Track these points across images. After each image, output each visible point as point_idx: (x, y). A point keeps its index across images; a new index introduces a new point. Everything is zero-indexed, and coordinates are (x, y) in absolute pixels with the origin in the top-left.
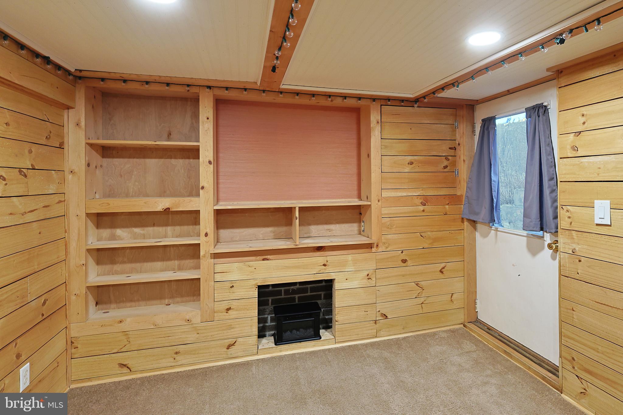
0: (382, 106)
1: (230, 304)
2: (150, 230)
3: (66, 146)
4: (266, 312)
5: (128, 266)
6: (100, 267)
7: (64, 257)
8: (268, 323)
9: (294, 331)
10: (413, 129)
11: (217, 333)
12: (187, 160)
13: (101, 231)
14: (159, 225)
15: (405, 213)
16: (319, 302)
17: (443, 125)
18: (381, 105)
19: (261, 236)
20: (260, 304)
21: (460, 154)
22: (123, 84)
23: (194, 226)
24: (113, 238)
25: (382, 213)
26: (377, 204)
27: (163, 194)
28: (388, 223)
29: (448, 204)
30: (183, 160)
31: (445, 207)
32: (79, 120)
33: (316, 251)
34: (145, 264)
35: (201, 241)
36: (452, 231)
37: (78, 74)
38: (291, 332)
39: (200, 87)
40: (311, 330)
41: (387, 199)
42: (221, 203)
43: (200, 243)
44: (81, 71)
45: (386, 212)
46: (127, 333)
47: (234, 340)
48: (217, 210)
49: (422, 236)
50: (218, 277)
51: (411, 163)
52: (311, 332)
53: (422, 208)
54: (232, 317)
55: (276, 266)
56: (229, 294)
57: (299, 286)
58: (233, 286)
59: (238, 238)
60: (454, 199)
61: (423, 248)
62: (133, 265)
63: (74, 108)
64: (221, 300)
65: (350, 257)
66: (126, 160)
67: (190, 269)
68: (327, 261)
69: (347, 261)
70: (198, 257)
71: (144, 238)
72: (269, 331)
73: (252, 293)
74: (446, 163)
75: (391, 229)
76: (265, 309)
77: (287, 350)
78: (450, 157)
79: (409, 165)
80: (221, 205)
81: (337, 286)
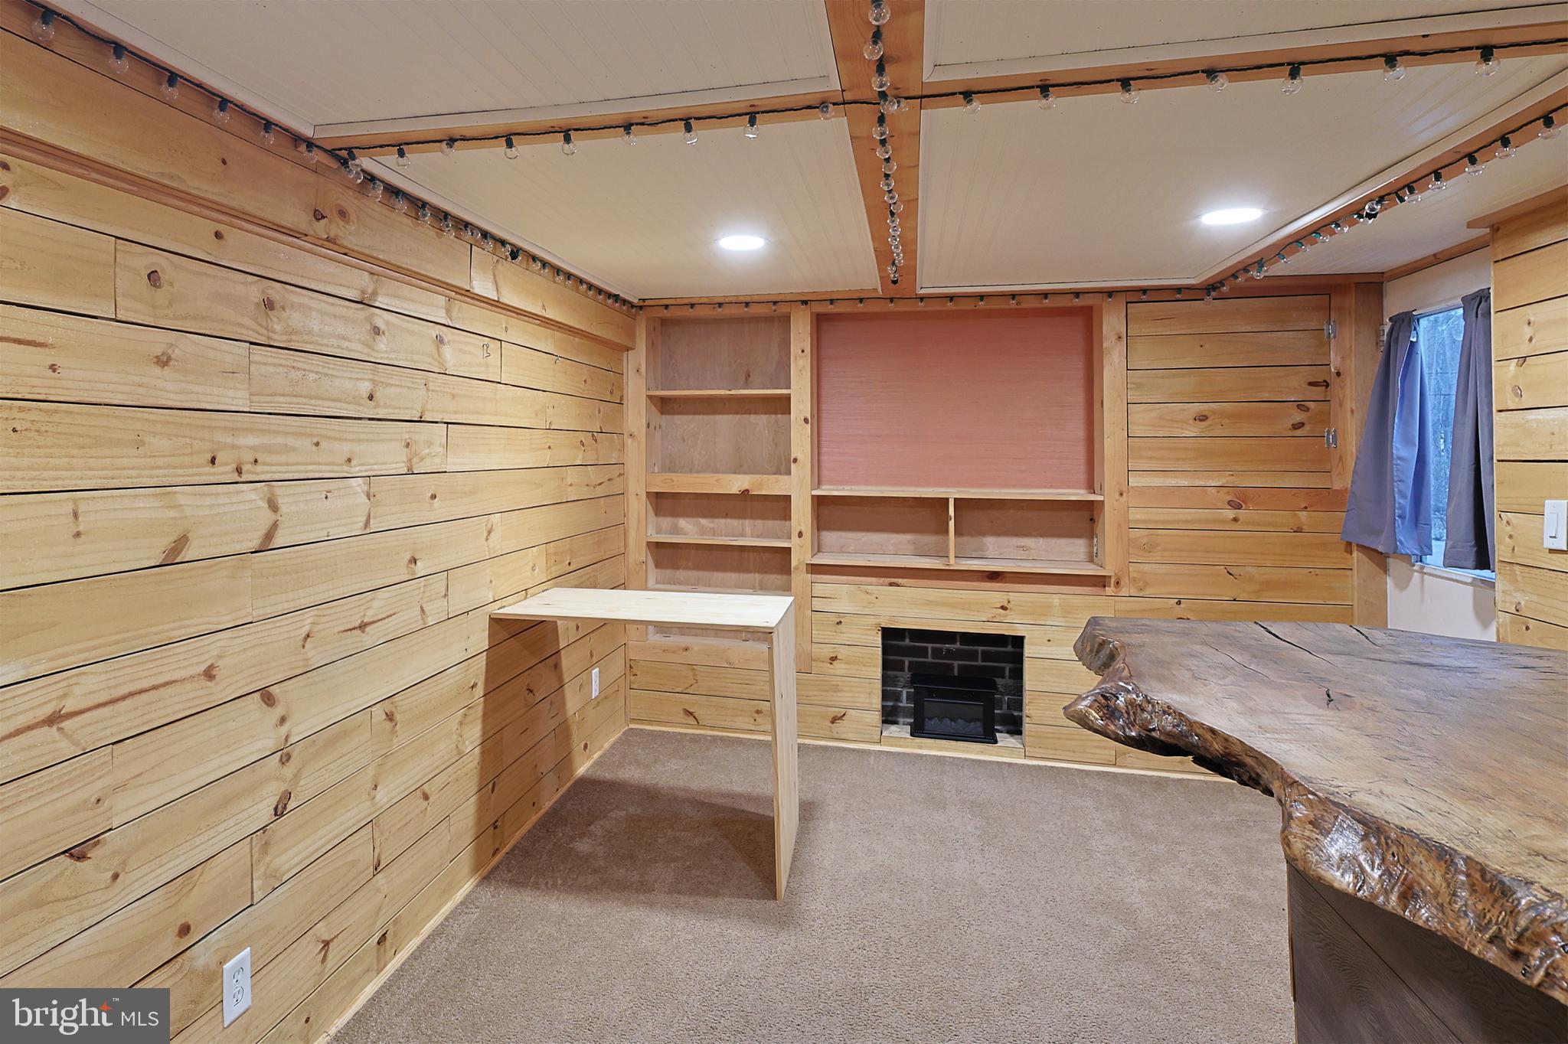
0: (1129, 305)
1: (835, 650)
2: (722, 522)
3: (625, 402)
4: (898, 681)
5: (693, 574)
6: (659, 570)
7: (622, 550)
8: (901, 702)
9: (947, 721)
10: (1207, 346)
11: (816, 693)
12: (773, 416)
13: (661, 519)
14: (733, 517)
15: (1187, 522)
16: (999, 681)
17: (1291, 333)
18: (1127, 303)
19: (891, 548)
20: (886, 665)
21: (1341, 396)
22: (691, 310)
23: (783, 522)
24: (675, 530)
25: (1130, 518)
26: (1117, 501)
27: (738, 470)
28: (1145, 540)
29: (1306, 508)
30: (768, 416)
31: (1296, 515)
32: (640, 365)
33: (987, 580)
34: (716, 574)
35: (794, 543)
36: (1317, 570)
37: (641, 304)
38: (941, 721)
39: (793, 303)
40: (979, 724)
41: (1142, 491)
42: (824, 487)
43: (790, 548)
44: (644, 300)
45: (1138, 517)
46: (694, 667)
47: (844, 711)
48: (818, 496)
49: (1230, 574)
50: (818, 604)
51: (1202, 418)
52: (977, 727)
53: (1230, 513)
54: (838, 672)
55: (912, 598)
56: (834, 634)
57: (961, 645)
58: (841, 622)
59: (852, 548)
60: (1324, 499)
61: (1235, 600)
62: (700, 574)
63: (634, 349)
64: (822, 641)
65: (1056, 600)
66: (690, 417)
67: (776, 589)
68: (1009, 602)
69: (1050, 607)
70: (789, 572)
71: (714, 535)
72: (903, 717)
73: (871, 638)
74: (1298, 417)
75: (1150, 552)
76: (897, 677)
77: (931, 748)
78: (1311, 405)
79: (1198, 422)
80: (824, 490)
81: (1028, 650)
